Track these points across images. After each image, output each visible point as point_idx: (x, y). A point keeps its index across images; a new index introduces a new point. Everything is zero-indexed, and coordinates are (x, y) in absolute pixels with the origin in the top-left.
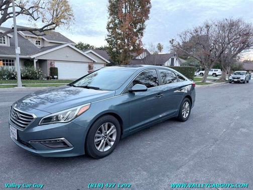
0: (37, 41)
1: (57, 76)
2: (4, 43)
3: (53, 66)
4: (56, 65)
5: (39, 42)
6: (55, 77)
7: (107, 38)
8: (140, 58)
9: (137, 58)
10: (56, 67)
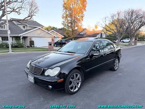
0: (23, 27)
1: (34, 45)
2: (5, 28)
3: (31, 40)
4: (33, 39)
5: (24, 27)
6: (32, 46)
7: (63, 23)
8: (82, 34)
9: (81, 34)
10: (33, 40)
